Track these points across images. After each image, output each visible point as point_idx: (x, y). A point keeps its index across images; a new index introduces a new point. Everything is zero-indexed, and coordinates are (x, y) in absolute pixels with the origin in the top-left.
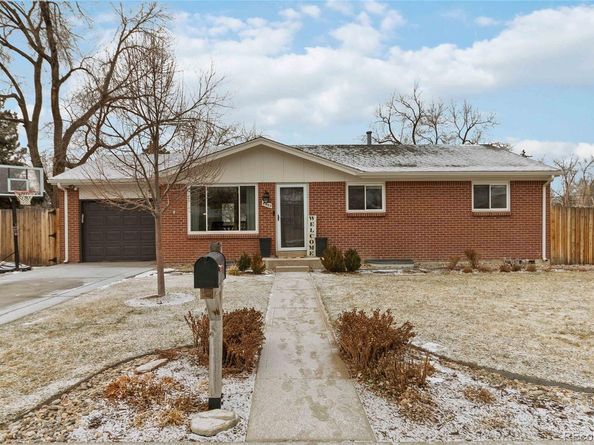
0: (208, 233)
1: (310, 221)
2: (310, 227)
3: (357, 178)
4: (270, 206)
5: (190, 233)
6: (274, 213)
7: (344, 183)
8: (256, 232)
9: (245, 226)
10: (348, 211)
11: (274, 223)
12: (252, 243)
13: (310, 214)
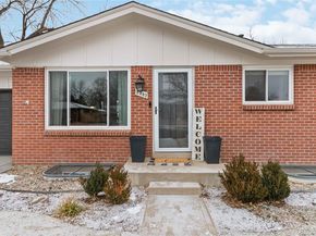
0: (69, 128)
1: (195, 115)
2: (195, 123)
3: (263, 57)
4: (145, 95)
5: (48, 127)
6: (150, 104)
7: (241, 66)
8: (128, 128)
9: (115, 120)
10: (245, 103)
11: (151, 117)
12: (123, 141)
13: (196, 105)
